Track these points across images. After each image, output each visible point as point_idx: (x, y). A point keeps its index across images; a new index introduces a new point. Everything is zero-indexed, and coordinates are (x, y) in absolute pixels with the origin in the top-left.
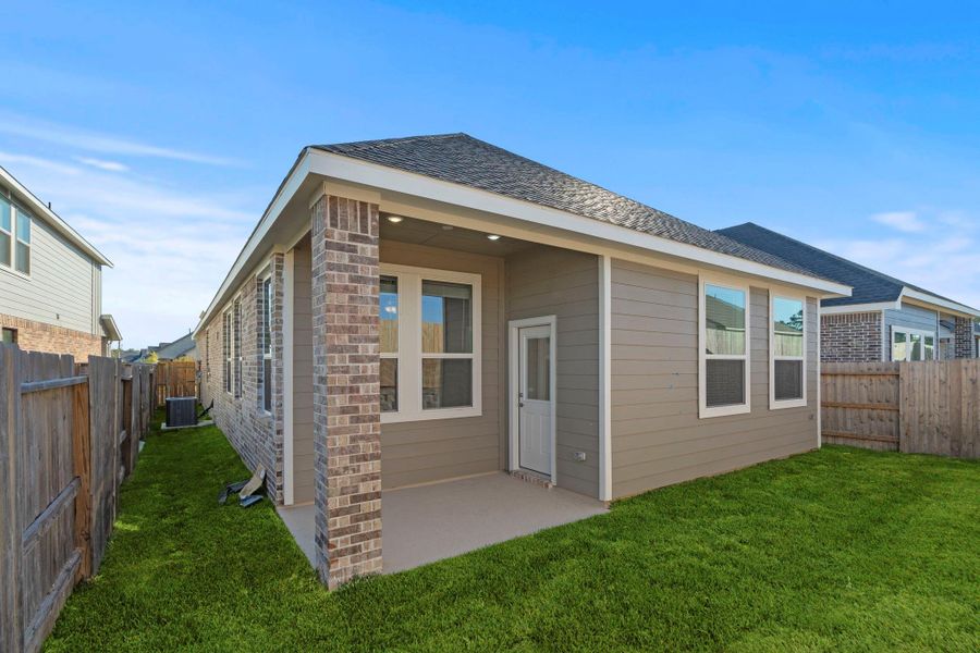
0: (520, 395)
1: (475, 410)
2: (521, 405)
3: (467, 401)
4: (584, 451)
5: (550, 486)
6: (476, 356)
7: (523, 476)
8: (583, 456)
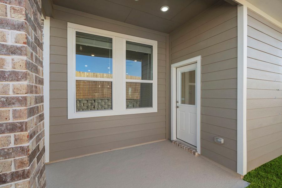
0: (177, 102)
1: (154, 109)
2: (177, 107)
3: (150, 105)
4: (222, 137)
5: (196, 154)
6: (154, 82)
7: (180, 144)
8: (222, 141)
